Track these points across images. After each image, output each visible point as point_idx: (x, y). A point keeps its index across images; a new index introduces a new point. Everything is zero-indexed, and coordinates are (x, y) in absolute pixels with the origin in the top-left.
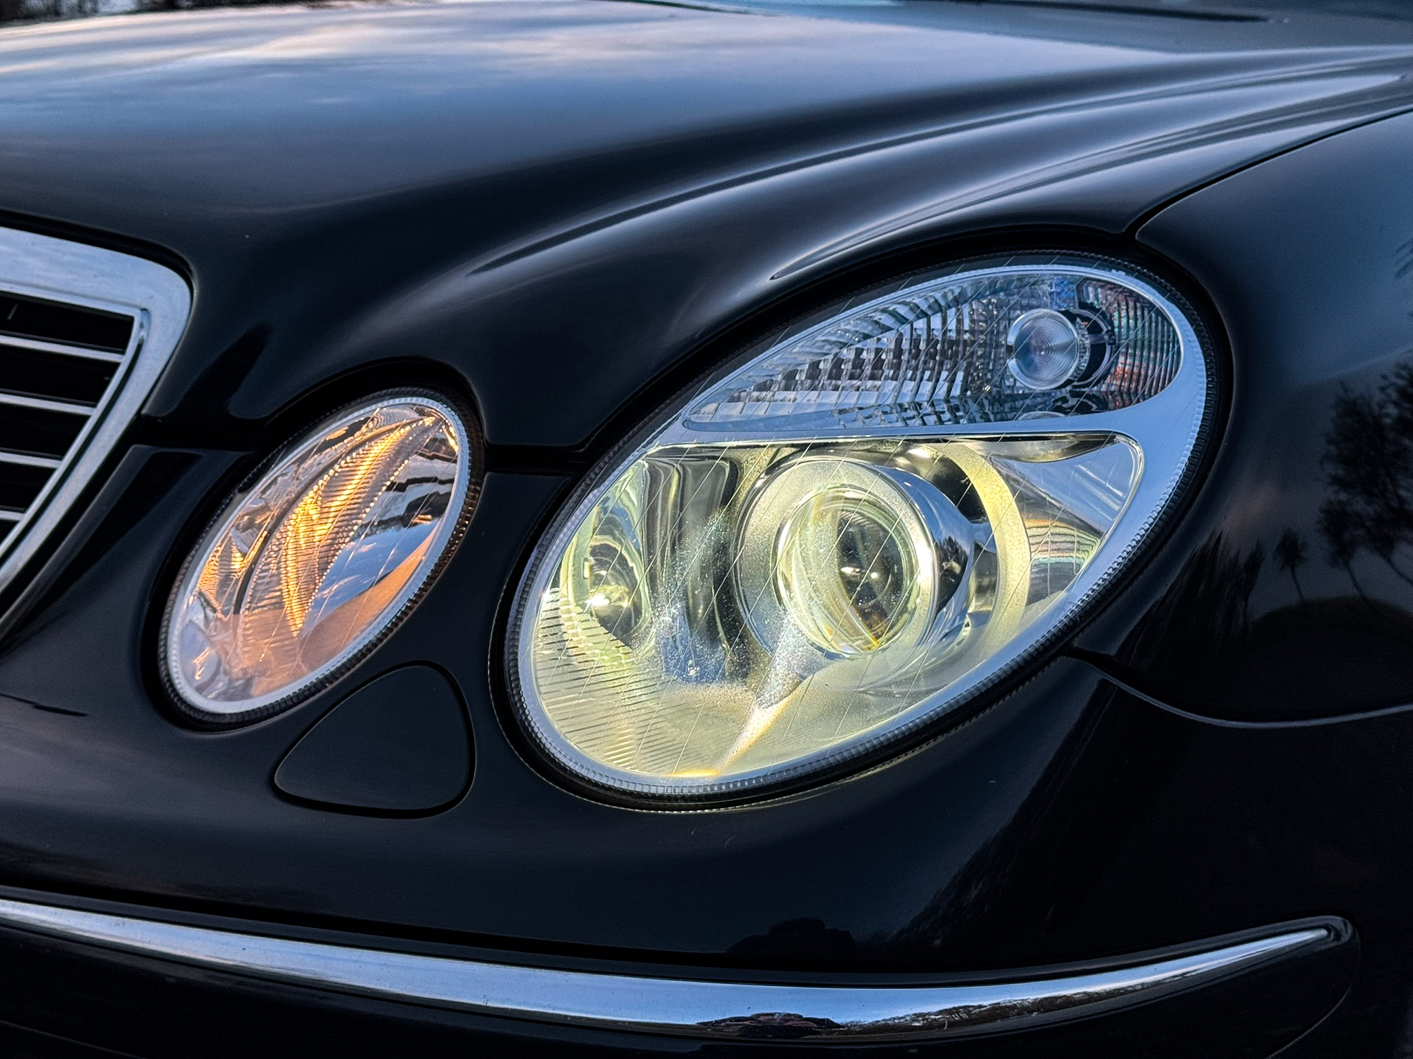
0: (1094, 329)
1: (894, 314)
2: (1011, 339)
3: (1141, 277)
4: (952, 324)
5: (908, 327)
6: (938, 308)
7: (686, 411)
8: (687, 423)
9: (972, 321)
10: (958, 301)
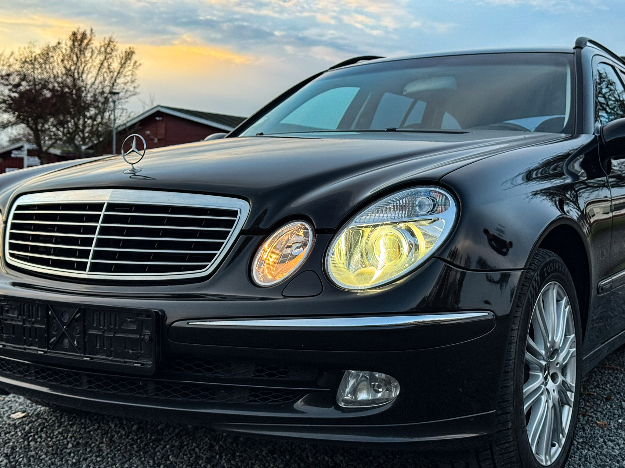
0: (433, 201)
1: (392, 200)
2: (417, 203)
3: (441, 189)
4: (404, 202)
5: (395, 203)
6: (401, 199)
7: (355, 220)
8: (355, 222)
9: (408, 201)
10: (405, 198)
